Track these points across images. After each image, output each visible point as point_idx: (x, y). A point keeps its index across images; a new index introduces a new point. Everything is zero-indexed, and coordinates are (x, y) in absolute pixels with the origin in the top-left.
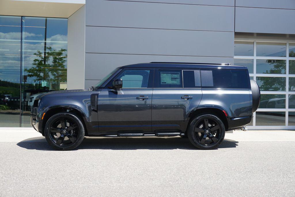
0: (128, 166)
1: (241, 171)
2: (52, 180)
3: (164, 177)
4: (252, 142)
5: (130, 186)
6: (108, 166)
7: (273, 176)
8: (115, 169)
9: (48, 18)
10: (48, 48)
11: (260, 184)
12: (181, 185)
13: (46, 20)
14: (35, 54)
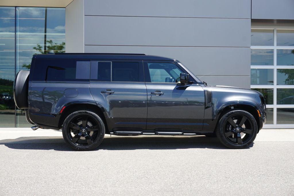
0: (127, 169)
1: (255, 174)
2: (42, 184)
3: (166, 181)
4: (271, 142)
5: (126, 191)
6: (104, 168)
7: (291, 179)
8: (113, 172)
9: (48, 9)
10: (48, 41)
11: (275, 188)
12: (183, 189)
13: (46, 10)
14: (35, 48)
